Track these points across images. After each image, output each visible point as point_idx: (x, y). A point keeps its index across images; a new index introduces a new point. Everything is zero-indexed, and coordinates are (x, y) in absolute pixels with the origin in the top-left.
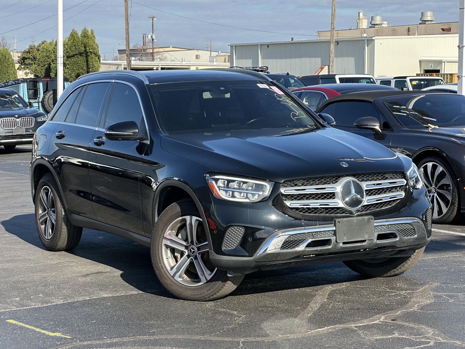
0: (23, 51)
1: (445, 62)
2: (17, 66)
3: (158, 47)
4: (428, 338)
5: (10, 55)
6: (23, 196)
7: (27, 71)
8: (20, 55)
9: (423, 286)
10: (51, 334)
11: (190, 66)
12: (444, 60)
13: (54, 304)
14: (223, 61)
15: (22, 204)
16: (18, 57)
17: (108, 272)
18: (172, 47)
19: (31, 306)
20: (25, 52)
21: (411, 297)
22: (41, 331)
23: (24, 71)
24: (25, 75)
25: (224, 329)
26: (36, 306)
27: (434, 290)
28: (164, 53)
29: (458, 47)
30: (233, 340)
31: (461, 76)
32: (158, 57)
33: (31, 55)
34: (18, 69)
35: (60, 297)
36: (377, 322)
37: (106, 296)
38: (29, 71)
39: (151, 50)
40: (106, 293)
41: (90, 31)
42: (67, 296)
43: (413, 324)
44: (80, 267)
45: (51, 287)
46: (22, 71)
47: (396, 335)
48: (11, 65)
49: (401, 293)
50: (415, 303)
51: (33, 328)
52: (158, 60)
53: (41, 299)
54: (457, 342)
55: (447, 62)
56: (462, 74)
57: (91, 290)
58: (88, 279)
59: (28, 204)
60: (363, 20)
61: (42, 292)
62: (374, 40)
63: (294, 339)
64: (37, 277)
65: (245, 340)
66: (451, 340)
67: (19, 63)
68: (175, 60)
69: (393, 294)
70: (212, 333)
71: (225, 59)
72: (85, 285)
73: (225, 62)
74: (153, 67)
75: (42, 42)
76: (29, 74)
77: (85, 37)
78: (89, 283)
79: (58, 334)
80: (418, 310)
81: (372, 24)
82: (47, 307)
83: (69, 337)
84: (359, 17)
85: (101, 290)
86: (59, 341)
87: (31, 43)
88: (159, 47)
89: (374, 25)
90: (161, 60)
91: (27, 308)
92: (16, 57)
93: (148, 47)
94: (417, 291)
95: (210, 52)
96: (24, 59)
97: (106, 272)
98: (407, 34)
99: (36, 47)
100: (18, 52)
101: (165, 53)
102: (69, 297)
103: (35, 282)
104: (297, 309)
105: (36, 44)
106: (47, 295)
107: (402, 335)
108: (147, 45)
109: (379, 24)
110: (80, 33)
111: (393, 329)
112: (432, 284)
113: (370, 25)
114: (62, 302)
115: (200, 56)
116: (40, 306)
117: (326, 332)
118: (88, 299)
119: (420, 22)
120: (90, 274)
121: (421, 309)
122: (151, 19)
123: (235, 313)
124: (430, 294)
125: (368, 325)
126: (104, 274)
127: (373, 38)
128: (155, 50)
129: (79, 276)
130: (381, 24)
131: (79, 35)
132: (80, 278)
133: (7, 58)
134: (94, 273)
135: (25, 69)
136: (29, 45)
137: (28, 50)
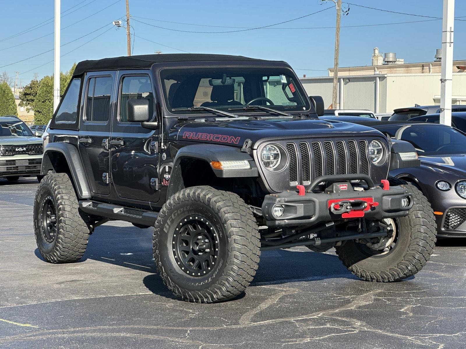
0: (25, 86)
1: (459, 101)
2: (18, 102)
4: (355, 328)
5: (10, 90)
6: (11, 221)
7: (29, 107)
8: (21, 90)
9: (368, 292)
10: (22, 325)
12: (458, 99)
13: (28, 304)
15: (10, 227)
16: (20, 93)
17: (82, 280)
19: (7, 306)
20: (27, 88)
21: (353, 300)
22: (13, 323)
23: (26, 107)
24: (27, 111)
25: (177, 321)
26: (12, 306)
27: (375, 295)
29: (441, 80)
30: (183, 329)
31: (443, 109)
33: (32, 90)
34: (19, 105)
35: (34, 299)
36: (315, 317)
37: (77, 298)
38: (31, 108)
40: (77, 297)
42: (41, 298)
43: (346, 318)
44: (56, 276)
45: (27, 292)
46: (23, 107)
47: (328, 326)
48: (10, 101)
49: (346, 297)
50: (355, 303)
51: (6, 321)
53: (17, 301)
54: (379, 331)
55: (462, 101)
56: (444, 107)
57: (64, 294)
58: (63, 285)
59: (16, 228)
60: (379, 58)
61: (19, 295)
62: (386, 77)
63: (236, 328)
64: (15, 284)
65: (193, 329)
66: (375, 329)
67: (20, 98)
69: (339, 298)
70: (165, 324)
72: (59, 290)
75: (44, 77)
76: (31, 110)
78: (63, 289)
79: (28, 325)
80: (355, 308)
81: (386, 62)
82: (21, 307)
83: (38, 327)
84: (375, 54)
85: (73, 294)
86: (28, 330)
87: (33, 79)
89: (387, 62)
91: (3, 307)
92: (17, 92)
94: (361, 296)
96: (26, 94)
97: (80, 280)
98: (421, 72)
99: (38, 82)
100: (19, 88)
102: (43, 299)
103: (13, 288)
104: (247, 308)
105: (39, 79)
106: (23, 298)
107: (333, 326)
109: (393, 61)
111: (327, 322)
112: (377, 291)
113: (384, 63)
114: (35, 303)
116: (15, 305)
117: (267, 324)
118: (60, 300)
119: (435, 59)
120: (65, 282)
121: (357, 308)
123: (191, 311)
124: (371, 298)
125: (306, 319)
126: (78, 283)
127: (386, 76)
129: (55, 283)
130: (395, 61)
132: (55, 285)
133: (6, 93)
134: (68, 281)
135: (26, 105)
136: (31, 80)
137: (30, 85)
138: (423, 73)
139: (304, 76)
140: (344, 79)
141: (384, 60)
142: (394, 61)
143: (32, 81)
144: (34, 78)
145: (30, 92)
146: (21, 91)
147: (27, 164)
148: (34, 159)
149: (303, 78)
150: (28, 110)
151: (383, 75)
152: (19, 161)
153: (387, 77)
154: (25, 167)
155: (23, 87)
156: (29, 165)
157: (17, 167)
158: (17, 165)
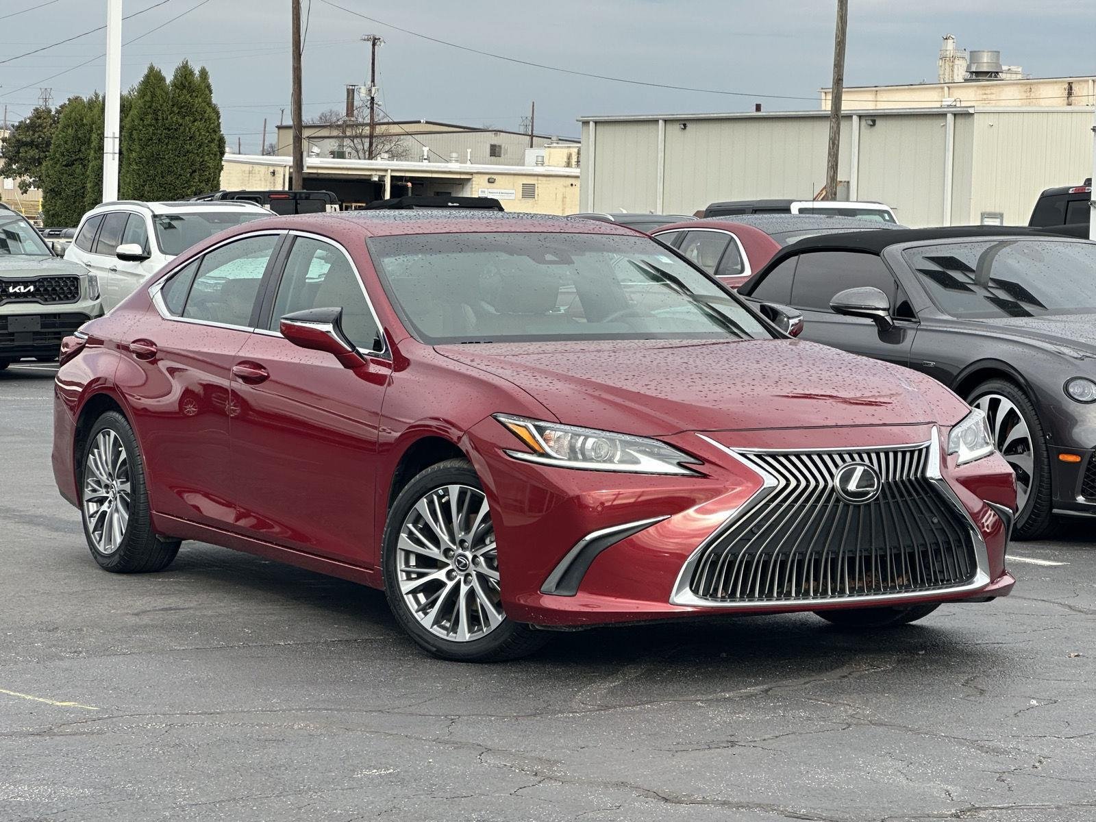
0: (17, 124)
3: (385, 120)
7: (27, 179)
11: (472, 174)
14: (564, 164)
16: (4, 140)
17: (193, 608)
18: (427, 122)
20: (20, 127)
23: (19, 180)
24: (21, 189)
28: (402, 137)
32: (387, 148)
33: (37, 135)
34: (3, 172)
37: (182, 648)
38: (31, 180)
39: (368, 128)
40: (183, 644)
41: (197, 73)
46: (11, 179)
52: (386, 156)
60: (957, 62)
62: (972, 114)
67: (4, 155)
68: (433, 156)
71: (569, 157)
73: (568, 165)
74: (371, 175)
75: (69, 99)
76: (32, 186)
77: (184, 87)
81: (972, 73)
85: (172, 638)
87: (40, 104)
88: (391, 121)
89: (977, 73)
90: (393, 156)
93: (360, 120)
95: (528, 138)
96: (18, 145)
97: (188, 608)
98: (1065, 103)
99: (53, 113)
101: (404, 136)
105: (54, 107)
108: (355, 112)
109: (992, 72)
110: (169, 78)
113: (968, 76)
115: (503, 147)
122: (370, 44)
126: (183, 613)
127: (971, 110)
128: (379, 130)
130: (997, 73)
131: (168, 81)
135: (20, 175)
136: (34, 107)
137: (31, 120)
138: (1069, 104)
139: (758, 108)
140: (860, 117)
141: (969, 67)
142: (994, 72)
143: (36, 110)
144: (41, 102)
145: (29, 139)
146: (7, 135)
147: (38, 328)
148: (54, 315)
149: (754, 114)
150: (24, 188)
151: (966, 109)
152: (17, 317)
153: (975, 115)
154: (31, 334)
155: (13, 126)
156: (43, 330)
157: (12, 334)
158: (10, 330)
